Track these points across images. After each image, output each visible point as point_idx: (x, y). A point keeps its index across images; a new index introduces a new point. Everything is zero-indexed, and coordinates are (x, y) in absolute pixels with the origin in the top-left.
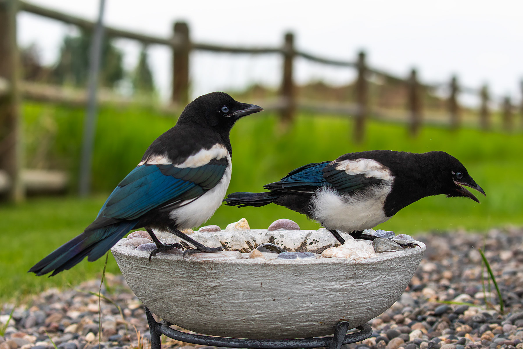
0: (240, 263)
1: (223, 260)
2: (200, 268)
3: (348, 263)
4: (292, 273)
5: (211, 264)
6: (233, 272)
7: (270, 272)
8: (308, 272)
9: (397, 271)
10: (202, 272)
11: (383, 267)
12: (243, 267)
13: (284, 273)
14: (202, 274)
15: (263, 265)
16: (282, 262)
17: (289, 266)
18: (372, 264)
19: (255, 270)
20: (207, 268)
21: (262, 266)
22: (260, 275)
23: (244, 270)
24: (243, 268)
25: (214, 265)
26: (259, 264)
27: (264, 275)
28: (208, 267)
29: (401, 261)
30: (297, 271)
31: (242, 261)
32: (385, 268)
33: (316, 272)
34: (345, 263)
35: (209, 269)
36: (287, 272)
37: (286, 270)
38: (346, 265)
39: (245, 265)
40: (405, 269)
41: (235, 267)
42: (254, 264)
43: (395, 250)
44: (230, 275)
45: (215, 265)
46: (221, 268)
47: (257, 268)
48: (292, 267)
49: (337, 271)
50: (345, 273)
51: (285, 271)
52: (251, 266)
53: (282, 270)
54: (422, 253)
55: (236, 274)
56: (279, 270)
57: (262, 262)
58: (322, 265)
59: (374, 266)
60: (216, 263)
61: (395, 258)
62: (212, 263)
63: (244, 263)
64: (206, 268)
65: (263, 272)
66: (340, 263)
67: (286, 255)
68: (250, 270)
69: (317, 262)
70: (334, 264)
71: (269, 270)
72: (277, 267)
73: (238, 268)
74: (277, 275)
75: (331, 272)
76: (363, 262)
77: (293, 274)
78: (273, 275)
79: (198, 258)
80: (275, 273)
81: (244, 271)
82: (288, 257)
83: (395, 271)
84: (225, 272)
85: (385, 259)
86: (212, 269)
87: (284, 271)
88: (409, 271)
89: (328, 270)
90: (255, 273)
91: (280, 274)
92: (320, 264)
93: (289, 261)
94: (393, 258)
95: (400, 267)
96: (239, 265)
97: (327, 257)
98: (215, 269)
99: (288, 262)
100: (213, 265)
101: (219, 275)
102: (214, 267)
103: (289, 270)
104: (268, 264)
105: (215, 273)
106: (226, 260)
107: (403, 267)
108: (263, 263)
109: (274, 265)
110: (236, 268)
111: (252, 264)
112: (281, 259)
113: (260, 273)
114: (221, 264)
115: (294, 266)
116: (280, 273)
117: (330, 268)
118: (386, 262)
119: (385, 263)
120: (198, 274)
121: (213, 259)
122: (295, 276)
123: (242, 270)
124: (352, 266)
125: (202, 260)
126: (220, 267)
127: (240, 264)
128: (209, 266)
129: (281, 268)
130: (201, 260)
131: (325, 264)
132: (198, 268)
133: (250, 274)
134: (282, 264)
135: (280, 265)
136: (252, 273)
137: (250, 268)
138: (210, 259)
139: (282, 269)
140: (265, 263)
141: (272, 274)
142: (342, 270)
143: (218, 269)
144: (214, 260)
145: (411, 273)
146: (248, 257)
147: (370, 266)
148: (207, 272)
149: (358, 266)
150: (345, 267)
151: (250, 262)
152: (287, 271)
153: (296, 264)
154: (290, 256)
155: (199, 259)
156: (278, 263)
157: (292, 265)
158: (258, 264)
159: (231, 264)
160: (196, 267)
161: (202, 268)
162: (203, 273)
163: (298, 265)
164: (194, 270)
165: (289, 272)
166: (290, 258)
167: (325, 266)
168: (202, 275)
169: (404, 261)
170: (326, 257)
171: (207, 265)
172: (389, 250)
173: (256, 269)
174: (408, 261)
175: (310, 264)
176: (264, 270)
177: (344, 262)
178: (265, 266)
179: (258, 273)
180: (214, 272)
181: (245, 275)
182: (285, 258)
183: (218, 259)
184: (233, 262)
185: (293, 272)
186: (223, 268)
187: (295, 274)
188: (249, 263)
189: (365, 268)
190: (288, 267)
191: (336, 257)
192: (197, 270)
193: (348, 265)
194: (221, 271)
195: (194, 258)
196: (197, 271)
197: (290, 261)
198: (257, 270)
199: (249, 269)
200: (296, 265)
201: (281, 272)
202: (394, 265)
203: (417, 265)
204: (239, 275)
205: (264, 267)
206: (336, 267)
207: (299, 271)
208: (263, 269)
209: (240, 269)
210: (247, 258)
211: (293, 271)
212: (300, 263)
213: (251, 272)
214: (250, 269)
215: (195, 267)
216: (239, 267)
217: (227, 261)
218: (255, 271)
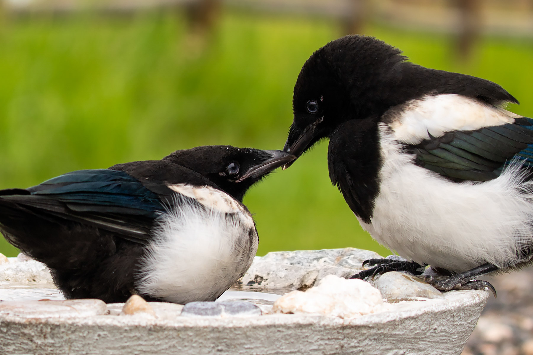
0: (104, 324)
1: (69, 319)
2: (21, 335)
3: (328, 325)
4: (212, 345)
5: (44, 327)
6: (90, 342)
7: (166, 343)
8: (244, 344)
9: (429, 342)
10: (23, 343)
11: (401, 333)
12: (110, 332)
13: (194, 345)
14: (25, 347)
15: (151, 328)
16: (190, 323)
17: (205, 329)
18: (377, 326)
19: (135, 338)
20: (36, 335)
21: (150, 330)
22: (144, 348)
23: (113, 339)
24: (109, 335)
25: (49, 328)
26: (144, 327)
27: (153, 349)
28: (38, 333)
29: (437, 320)
30: (221, 341)
31: (109, 321)
32: (403, 334)
33: (262, 343)
34: (322, 323)
35: (40, 336)
36: (201, 343)
37: (199, 339)
38: (322, 329)
39: (114, 329)
40: (446, 336)
41: (94, 334)
42: (132, 326)
43: (425, 297)
44: (82, 348)
45: (51, 329)
46: (64, 335)
47: (138, 334)
48: (210, 332)
49: (304, 340)
50: (320, 345)
51: (196, 341)
52: (126, 330)
53: (190, 338)
54: (480, 303)
55: (95, 347)
56: (183, 340)
57: (149, 323)
58: (273, 329)
59: (382, 331)
60: (53, 325)
61: (426, 313)
62: (46, 324)
63: (112, 325)
64: (33, 334)
65: (152, 342)
66: (311, 325)
67: (199, 309)
68: (125, 340)
69: (262, 323)
70: (300, 326)
71: (163, 339)
72: (179, 333)
73: (99, 335)
74: (180, 348)
75: (293, 343)
76: (358, 322)
77: (213, 347)
78: (172, 350)
79: (17, 314)
80: (176, 345)
81: (113, 341)
82: (202, 312)
83: (425, 341)
84: (71, 343)
85: (405, 315)
86: (45, 337)
87: (194, 340)
88: (453, 341)
89: (286, 339)
90: (134, 346)
91: (186, 346)
92: (269, 326)
93: (205, 320)
94: (420, 313)
95: (435, 333)
96: (101, 328)
97: (285, 311)
98: (53, 336)
99: (202, 321)
100: (47, 328)
101: (61, 349)
102: (50, 332)
103: (205, 339)
104: (161, 327)
105: (53, 345)
106: (74, 318)
107: (441, 332)
108: (151, 325)
109: (175, 329)
110: (96, 335)
111: (128, 326)
112: (189, 315)
113: (145, 345)
114: (65, 327)
115: (215, 330)
116: (186, 344)
117: (290, 335)
118: (407, 322)
119: (404, 325)
120: (17, 347)
121: (47, 316)
122: (219, 351)
123: (108, 338)
124: (335, 331)
125: (26, 318)
126: (63, 332)
127: (103, 326)
128: (39, 330)
129: (188, 335)
130: (23, 318)
131: (280, 326)
132: (16, 334)
133: (124, 348)
134: (191, 326)
135: (186, 329)
136: (128, 346)
137: (125, 334)
138: (41, 316)
139: (191, 336)
140: (156, 326)
141: (170, 347)
142: (316, 338)
143: (59, 335)
144: (51, 318)
145: (458, 344)
146: (120, 311)
147: (373, 331)
148: (35, 343)
149: (348, 331)
150: (322, 333)
151: (124, 323)
152: (201, 341)
153: (219, 326)
154: (207, 309)
155: (18, 316)
156: (182, 325)
157: (210, 329)
158: (140, 326)
159: (86, 327)
160: (13, 334)
161: (24, 335)
162: (27, 344)
163: (225, 328)
164: (8, 339)
165: (204, 342)
166: (206, 314)
167: (279, 331)
168: (24, 349)
169: (444, 320)
170: (282, 312)
171: (35, 329)
172: (412, 296)
173: (136, 336)
174: (452, 319)
175: (247, 327)
176: (153, 339)
177: (319, 322)
178: (154, 331)
179: (141, 345)
180: (50, 343)
181: (114, 348)
182: (196, 313)
183: (57, 316)
184: (90, 323)
185: (214, 343)
186: (67, 335)
187: (218, 346)
188: (123, 325)
189: (363, 335)
190: (203, 333)
191: (302, 311)
192: (15, 340)
193: (328, 327)
194: (65, 341)
195: (8, 314)
196: (15, 342)
197: (208, 319)
198: (139, 339)
199: (122, 336)
200: (220, 329)
201: (188, 342)
202: (423, 328)
203: (470, 327)
204: (102, 348)
205: (154, 333)
206: (303, 333)
207: (225, 340)
208: (151, 337)
209: (103, 337)
210: (119, 315)
211: (214, 341)
212: (228, 324)
213: (126, 342)
214: (125, 337)
215: (9, 333)
216: (102, 333)
217: (77, 320)
218: (135, 340)
